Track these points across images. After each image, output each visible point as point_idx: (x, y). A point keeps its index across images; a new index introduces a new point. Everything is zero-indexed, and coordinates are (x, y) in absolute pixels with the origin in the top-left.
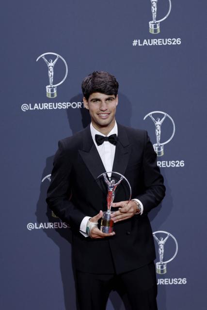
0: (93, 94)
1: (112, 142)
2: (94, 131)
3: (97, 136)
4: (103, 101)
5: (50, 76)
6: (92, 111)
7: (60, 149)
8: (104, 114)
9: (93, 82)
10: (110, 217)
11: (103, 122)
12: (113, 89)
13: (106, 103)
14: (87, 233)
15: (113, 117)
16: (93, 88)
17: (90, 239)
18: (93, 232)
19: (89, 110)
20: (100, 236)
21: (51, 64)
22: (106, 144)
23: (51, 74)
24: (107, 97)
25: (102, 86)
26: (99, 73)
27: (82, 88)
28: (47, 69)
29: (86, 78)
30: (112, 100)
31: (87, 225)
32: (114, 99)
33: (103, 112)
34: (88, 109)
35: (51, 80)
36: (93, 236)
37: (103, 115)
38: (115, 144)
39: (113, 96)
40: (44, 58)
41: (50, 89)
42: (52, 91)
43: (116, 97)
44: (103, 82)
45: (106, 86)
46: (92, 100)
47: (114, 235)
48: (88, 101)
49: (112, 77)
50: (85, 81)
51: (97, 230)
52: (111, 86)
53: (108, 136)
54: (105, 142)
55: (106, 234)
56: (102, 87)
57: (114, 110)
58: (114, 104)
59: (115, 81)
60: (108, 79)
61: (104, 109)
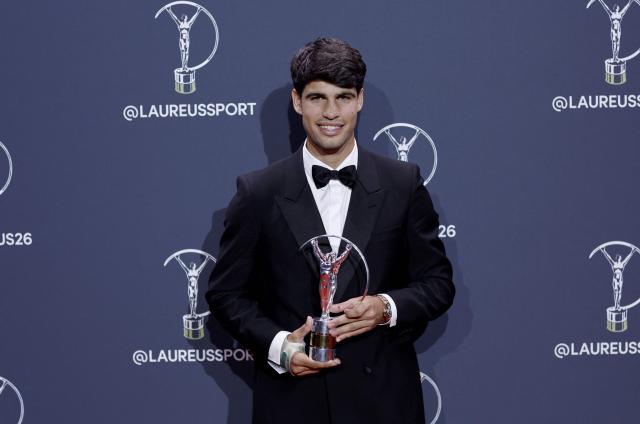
0: (313, 84)
1: (345, 182)
2: (310, 160)
3: (315, 169)
4: (332, 100)
5: (183, 48)
6: (308, 119)
7: (238, 194)
8: (331, 125)
9: (313, 59)
10: (328, 329)
11: (328, 142)
12: (353, 77)
13: (336, 103)
14: (282, 365)
15: (350, 132)
16: (312, 72)
17: (288, 377)
18: (295, 361)
19: (301, 116)
20: (311, 369)
21: (185, 25)
22: (335, 185)
23: (185, 44)
24: (339, 90)
25: (330, 68)
26: (329, 43)
27: (291, 70)
28: (177, 34)
29: (301, 51)
30: (349, 98)
31: (282, 349)
32: (354, 96)
33: (329, 122)
34: (301, 113)
35: (185, 57)
36: (296, 370)
37: (329, 127)
38: (350, 187)
39: (353, 91)
40: (170, 11)
41: (182, 76)
42: (187, 79)
43: (358, 92)
44: (333, 59)
45: (339, 70)
46: (308, 96)
47: (338, 365)
48: (300, 97)
49: (352, 52)
50: (298, 56)
51: (303, 356)
52: (350, 69)
53: (338, 169)
54: (332, 182)
55: (322, 364)
56: (329, 70)
57: (353, 119)
58: (352, 107)
59: (361, 61)
60: (344, 54)
61: (331, 115)
